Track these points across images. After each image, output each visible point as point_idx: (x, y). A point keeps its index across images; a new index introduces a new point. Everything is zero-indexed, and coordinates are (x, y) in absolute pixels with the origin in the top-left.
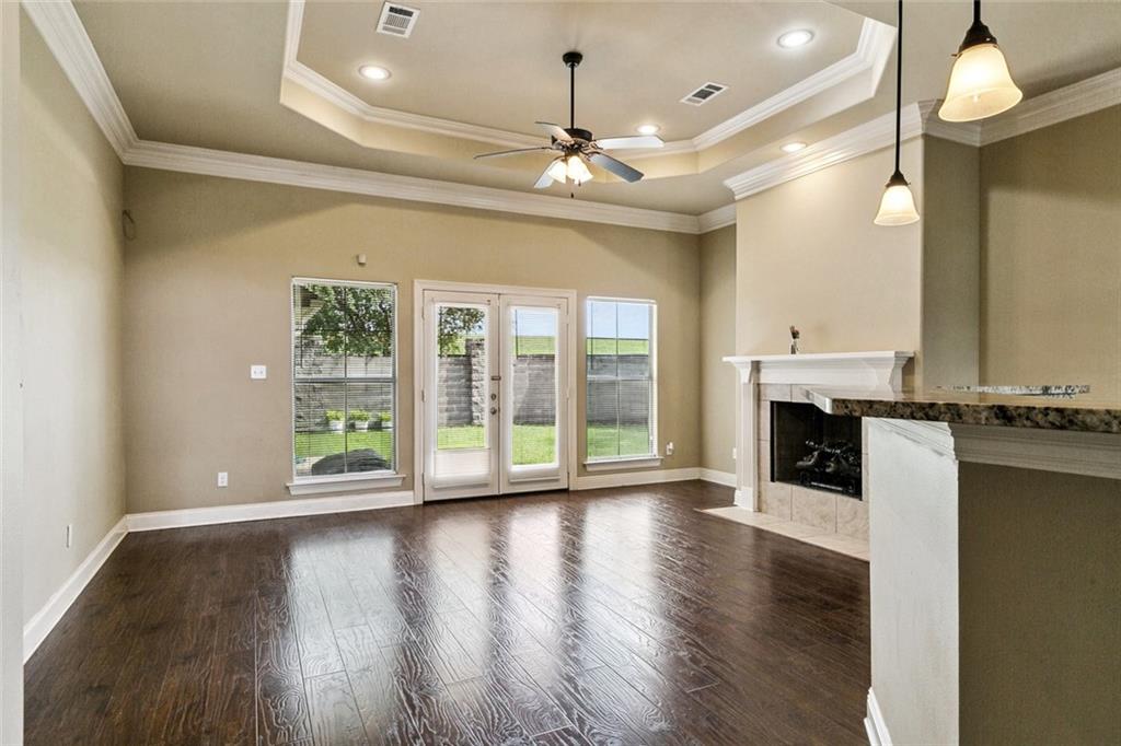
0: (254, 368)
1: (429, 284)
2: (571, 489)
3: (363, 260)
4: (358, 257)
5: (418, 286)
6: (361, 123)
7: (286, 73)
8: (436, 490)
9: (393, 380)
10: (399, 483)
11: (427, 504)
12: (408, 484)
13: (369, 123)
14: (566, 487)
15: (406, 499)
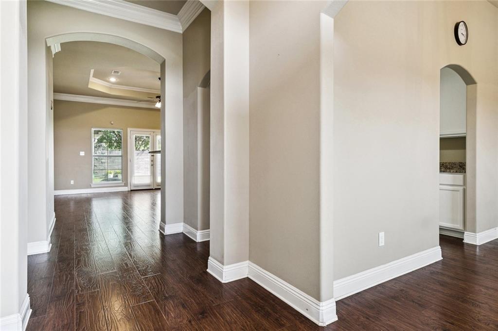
0: (81, 152)
1: (132, 129)
3: (112, 123)
4: (111, 122)
5: (129, 130)
6: (110, 88)
7: (90, 80)
8: (135, 187)
9: (122, 156)
10: (123, 184)
11: (131, 190)
12: (126, 185)
13: (113, 88)
15: (126, 189)
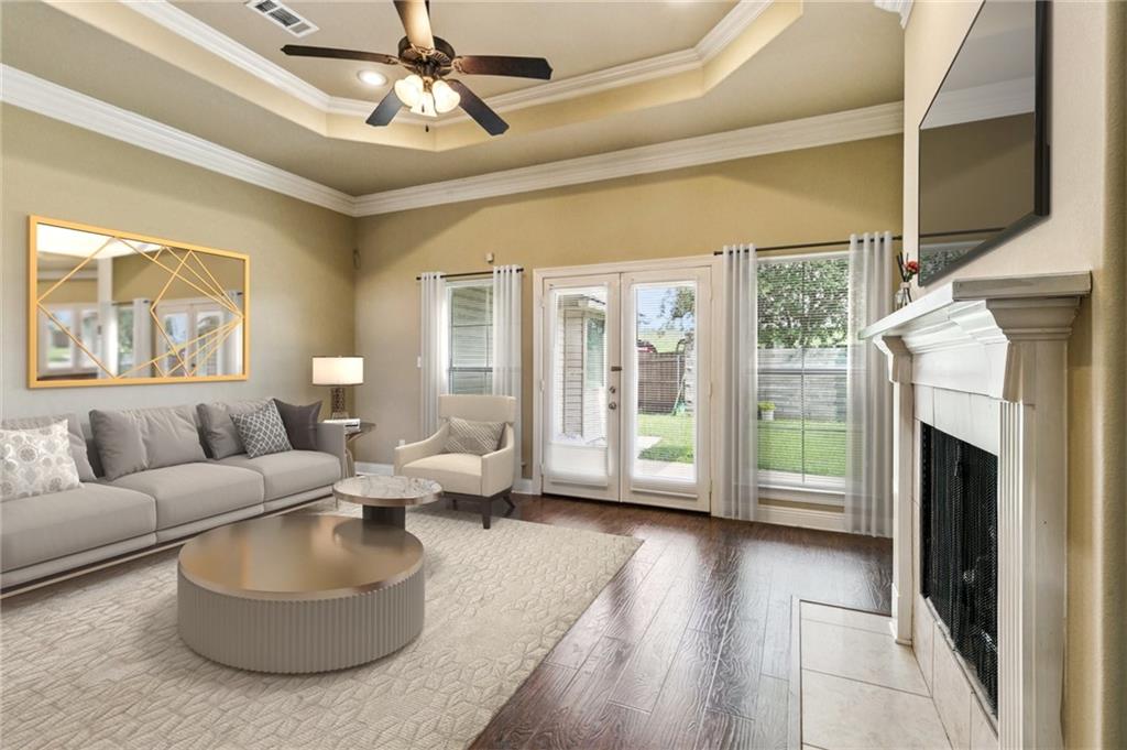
1: (548, 271)
2: (713, 514)
5: (537, 276)
8: (553, 484)
11: (545, 495)
12: (527, 472)
14: (708, 510)
